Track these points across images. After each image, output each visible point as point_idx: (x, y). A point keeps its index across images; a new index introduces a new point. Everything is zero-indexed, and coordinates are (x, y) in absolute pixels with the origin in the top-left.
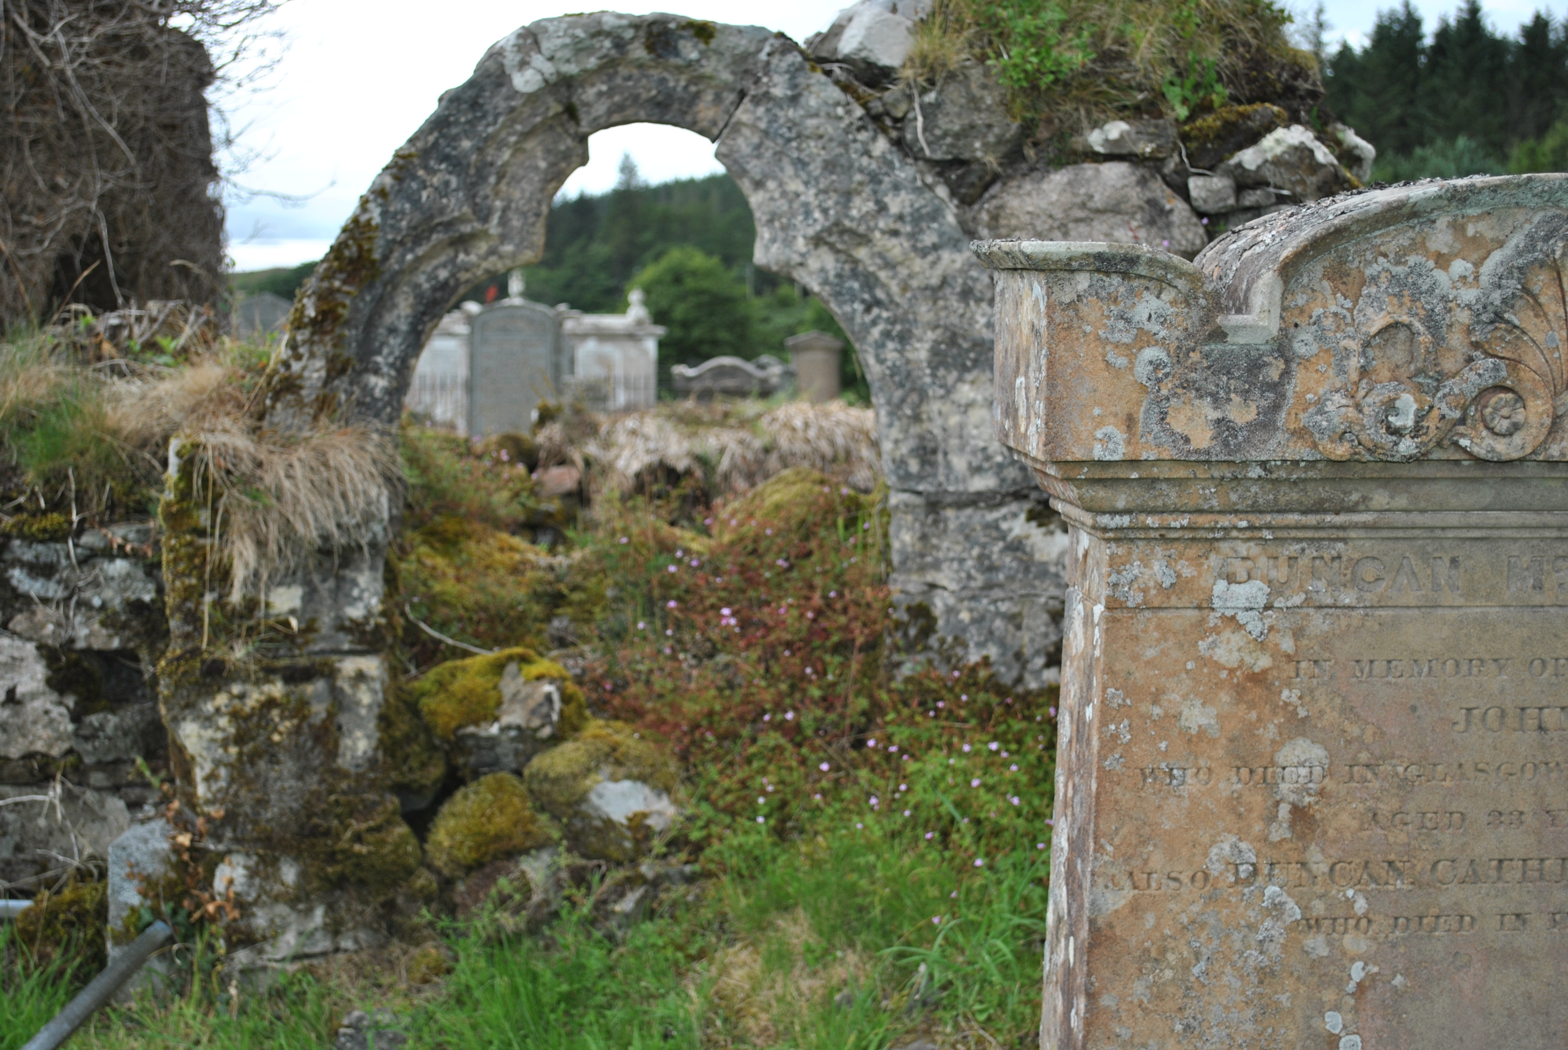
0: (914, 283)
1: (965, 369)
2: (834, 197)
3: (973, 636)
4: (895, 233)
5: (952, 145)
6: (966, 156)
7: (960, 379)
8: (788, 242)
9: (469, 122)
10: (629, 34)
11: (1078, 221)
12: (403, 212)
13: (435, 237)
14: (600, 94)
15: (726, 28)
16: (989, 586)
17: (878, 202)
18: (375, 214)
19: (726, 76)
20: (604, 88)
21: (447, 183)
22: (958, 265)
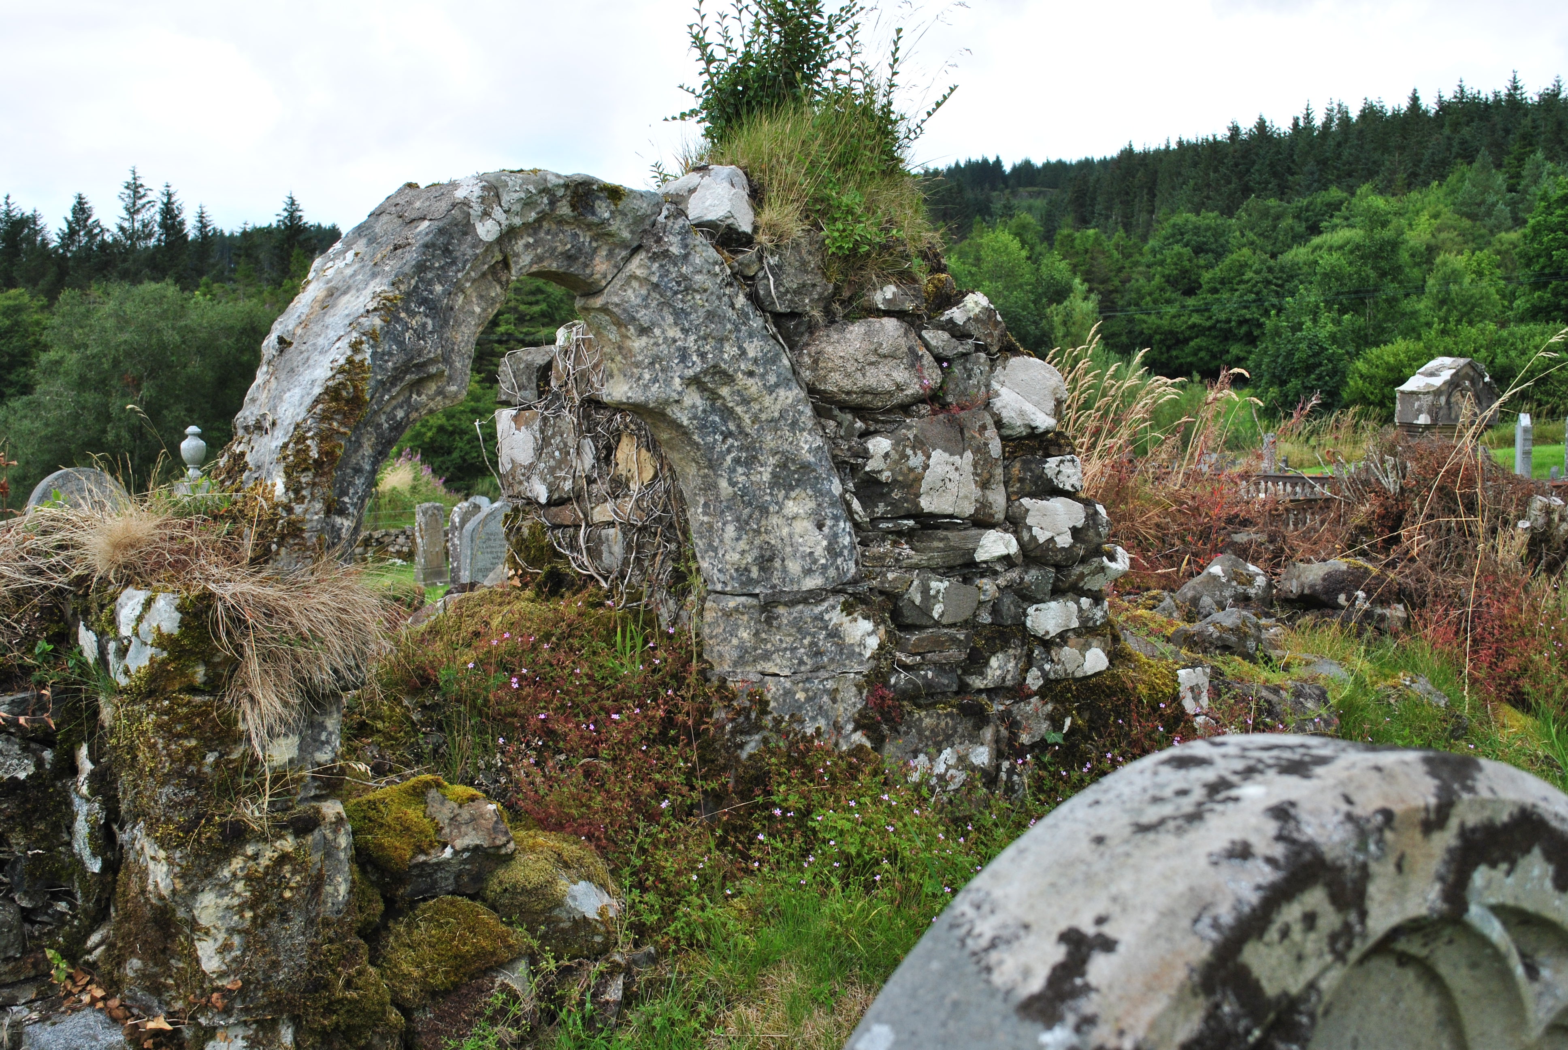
0: (763, 416)
1: (792, 488)
2: (712, 342)
3: (809, 711)
4: (751, 374)
5: (791, 301)
6: (800, 310)
7: (787, 497)
8: (668, 382)
9: (442, 268)
10: (560, 192)
11: (871, 364)
12: (390, 354)
13: (408, 377)
14: (527, 246)
15: (632, 191)
16: (816, 669)
17: (740, 347)
18: (367, 354)
19: (626, 234)
20: (531, 240)
21: (424, 325)
22: (789, 401)
